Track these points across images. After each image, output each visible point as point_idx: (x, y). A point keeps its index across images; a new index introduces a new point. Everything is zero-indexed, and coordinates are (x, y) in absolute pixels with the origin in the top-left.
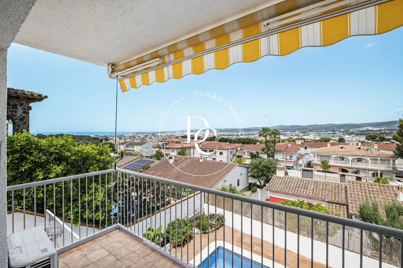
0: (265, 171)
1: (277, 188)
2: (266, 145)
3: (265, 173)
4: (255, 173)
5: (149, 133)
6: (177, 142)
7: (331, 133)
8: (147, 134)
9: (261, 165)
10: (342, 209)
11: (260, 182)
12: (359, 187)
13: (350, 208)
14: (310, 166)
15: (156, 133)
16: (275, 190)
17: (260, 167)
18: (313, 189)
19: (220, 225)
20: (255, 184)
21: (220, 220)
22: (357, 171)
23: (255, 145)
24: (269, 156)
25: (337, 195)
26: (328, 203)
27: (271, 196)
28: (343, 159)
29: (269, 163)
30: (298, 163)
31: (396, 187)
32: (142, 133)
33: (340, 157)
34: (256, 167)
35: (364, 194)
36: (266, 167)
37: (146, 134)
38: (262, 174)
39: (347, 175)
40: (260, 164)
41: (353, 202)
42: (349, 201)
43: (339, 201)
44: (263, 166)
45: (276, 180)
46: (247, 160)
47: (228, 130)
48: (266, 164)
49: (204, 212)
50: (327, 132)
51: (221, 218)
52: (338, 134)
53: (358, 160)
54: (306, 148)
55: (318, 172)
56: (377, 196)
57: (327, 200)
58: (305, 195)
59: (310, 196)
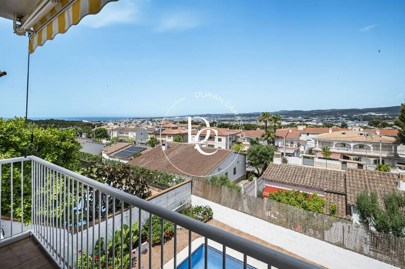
0: (263, 158)
1: (273, 177)
2: (266, 131)
3: (263, 160)
4: (253, 161)
5: (146, 119)
6: (174, 128)
7: (334, 118)
8: (145, 119)
9: (259, 152)
10: (340, 200)
11: (258, 170)
12: (358, 176)
13: (348, 198)
14: (311, 152)
15: (153, 118)
16: (272, 179)
17: (258, 155)
18: (311, 178)
19: (207, 219)
20: (253, 173)
21: (207, 213)
22: (359, 158)
23: (255, 131)
24: (269, 142)
25: (336, 184)
26: (326, 193)
27: (267, 185)
28: (344, 145)
29: (267, 150)
30: (299, 149)
31: (397, 175)
32: (138, 118)
33: (342, 144)
34: (253, 154)
35: (363, 183)
36: (265, 154)
37: (143, 120)
38: (260, 161)
39: (348, 162)
40: (258, 150)
41: (352, 192)
42: (348, 191)
43: (338, 191)
44: (261, 153)
45: (273, 168)
46: (246, 147)
47: (230, 115)
48: (264, 151)
49: (191, 205)
50: (330, 117)
51: (208, 212)
52: (341, 120)
53: (360, 147)
54: (308, 134)
55: (320, 159)
56: (377, 185)
57: (325, 190)
58: (302, 184)
59: (308, 185)
